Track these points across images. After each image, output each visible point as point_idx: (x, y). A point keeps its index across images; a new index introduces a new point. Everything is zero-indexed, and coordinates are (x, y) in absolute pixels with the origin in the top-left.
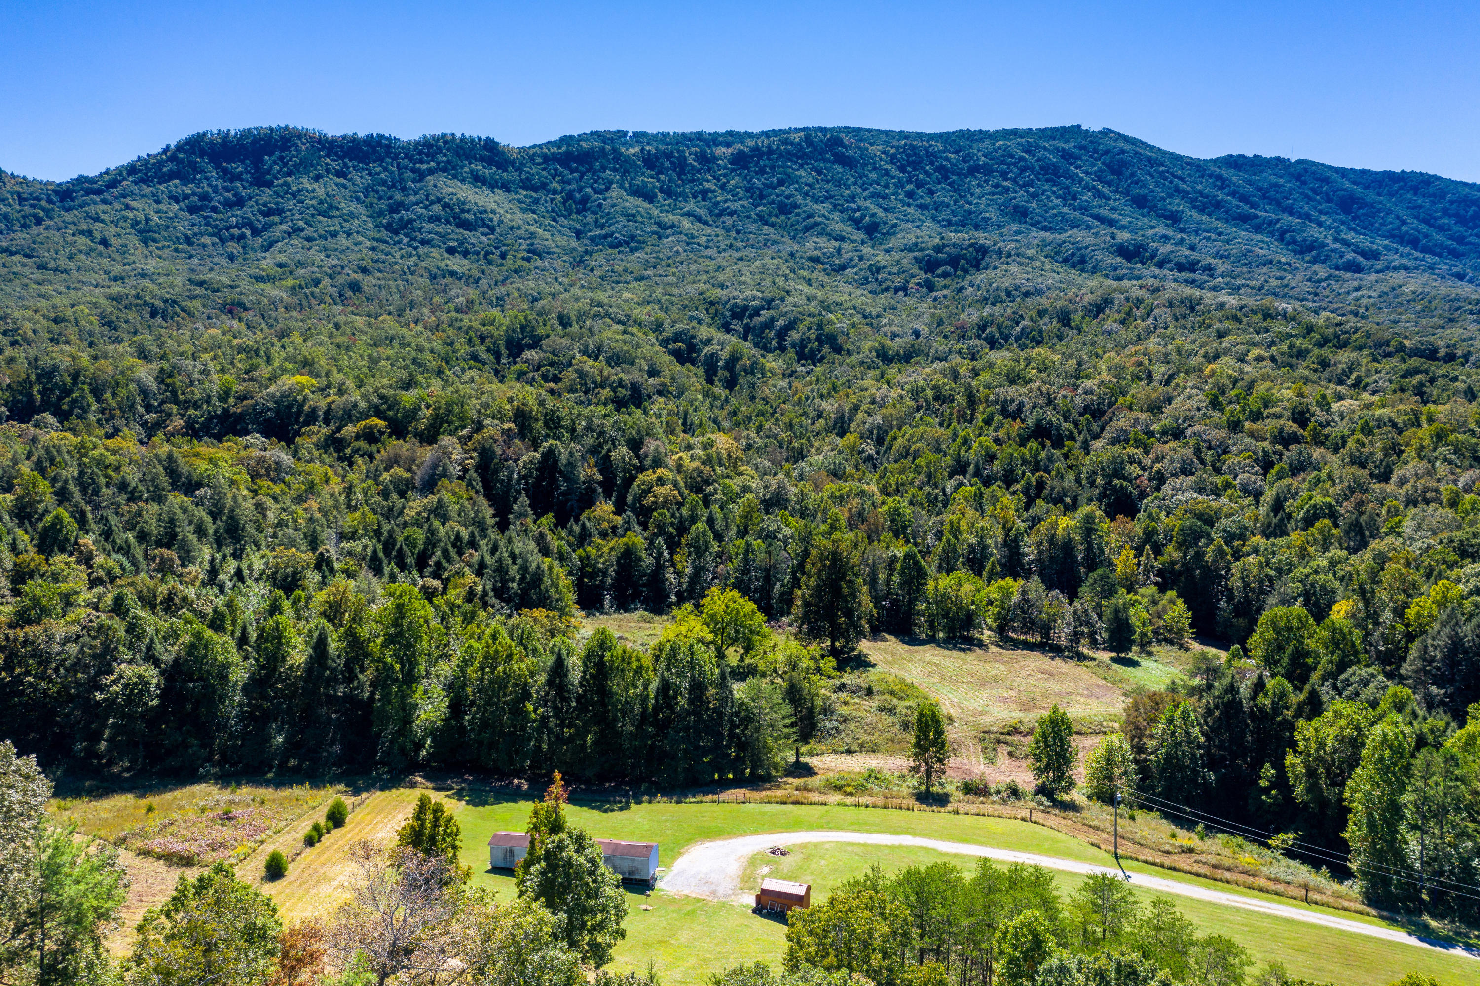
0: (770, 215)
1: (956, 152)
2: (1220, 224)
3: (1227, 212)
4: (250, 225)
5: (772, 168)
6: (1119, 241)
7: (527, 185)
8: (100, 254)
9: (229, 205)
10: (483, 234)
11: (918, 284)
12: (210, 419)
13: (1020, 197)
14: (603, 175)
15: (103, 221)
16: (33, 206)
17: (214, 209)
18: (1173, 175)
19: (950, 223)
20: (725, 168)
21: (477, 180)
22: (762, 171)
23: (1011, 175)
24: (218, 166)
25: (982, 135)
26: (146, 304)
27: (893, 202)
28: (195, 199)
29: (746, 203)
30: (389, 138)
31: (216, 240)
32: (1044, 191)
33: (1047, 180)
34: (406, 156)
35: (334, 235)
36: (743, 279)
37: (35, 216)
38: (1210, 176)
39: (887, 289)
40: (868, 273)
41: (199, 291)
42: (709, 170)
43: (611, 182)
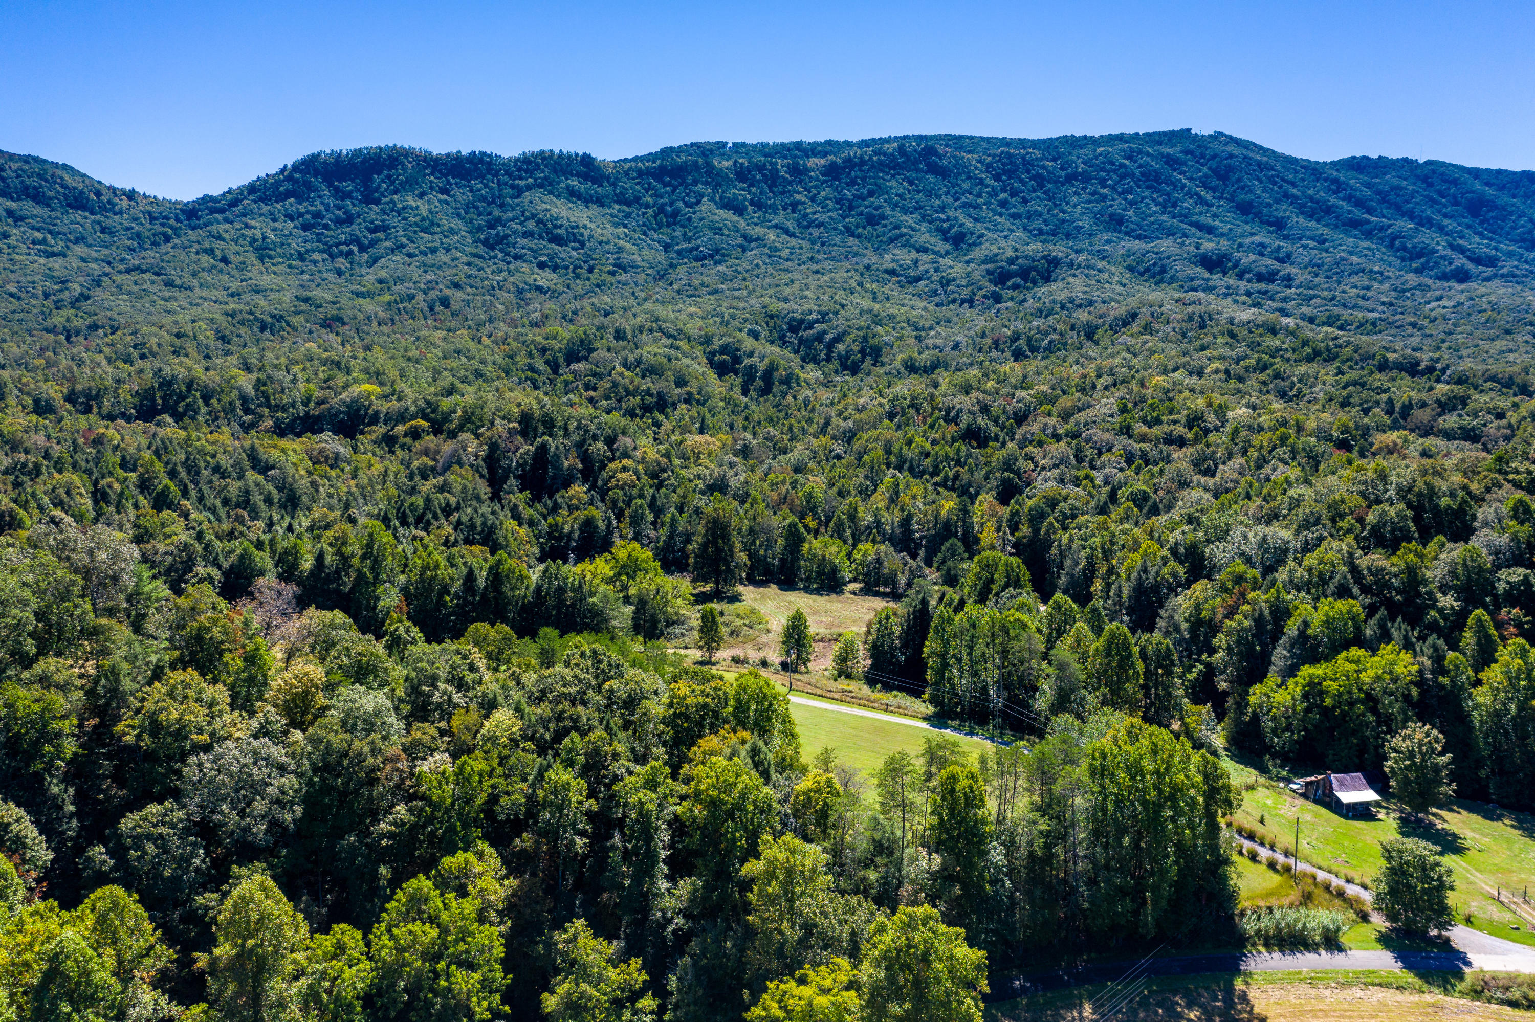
0: (857, 226)
1: (1054, 160)
2: (1326, 231)
3: (1337, 218)
4: (356, 241)
5: (864, 179)
6: (1202, 251)
7: (621, 200)
8: (221, 271)
9: (339, 222)
10: (573, 249)
11: (985, 296)
12: (293, 421)
13: (1117, 205)
14: (694, 188)
15: (224, 240)
16: (163, 225)
17: (326, 227)
18: (1283, 180)
19: (1041, 232)
20: (817, 179)
21: (573, 195)
22: (853, 183)
23: (1110, 182)
24: (330, 185)
26: (256, 319)
27: (984, 212)
28: (308, 217)
29: (834, 215)
30: (490, 156)
31: (326, 256)
32: (1143, 198)
33: (1148, 187)
34: (507, 173)
35: (434, 251)
36: (807, 293)
37: (165, 235)
38: (1326, 180)
39: (954, 301)
40: (939, 286)
41: (304, 307)
42: (800, 182)
43: (702, 196)
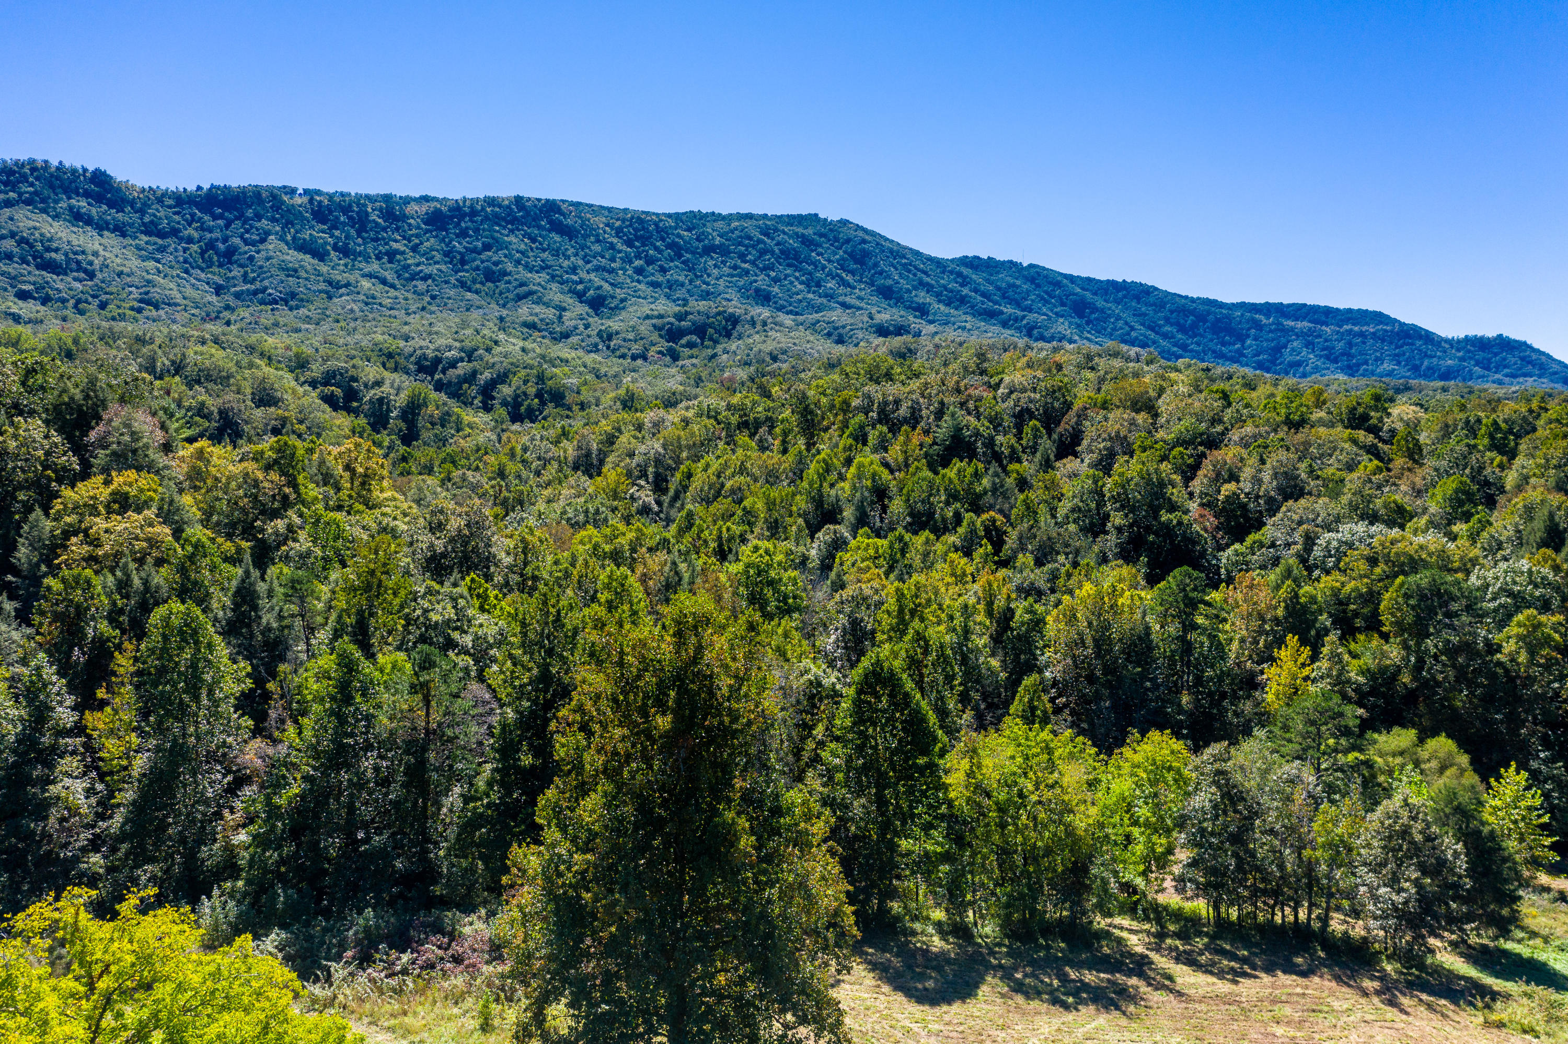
0: (474, 281)
1: (689, 231)
2: (968, 318)
3: (972, 307)
5: (476, 230)
7: (151, 229)
10: (75, 279)
11: (660, 352)
13: (762, 281)
14: (258, 224)
18: (915, 268)
20: (418, 228)
21: (77, 217)
22: (463, 234)
23: (749, 257)
25: (716, 217)
27: (621, 277)
29: (443, 267)
32: (786, 276)
33: (789, 265)
39: (622, 356)
40: (597, 340)
42: (397, 229)
43: (268, 233)
